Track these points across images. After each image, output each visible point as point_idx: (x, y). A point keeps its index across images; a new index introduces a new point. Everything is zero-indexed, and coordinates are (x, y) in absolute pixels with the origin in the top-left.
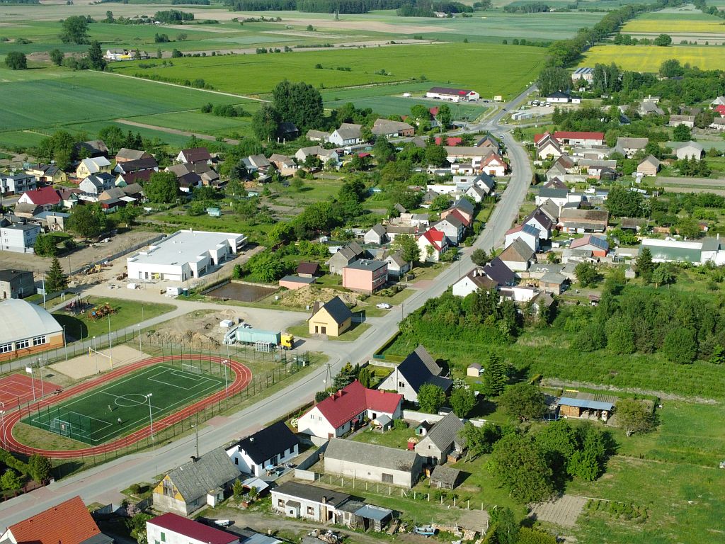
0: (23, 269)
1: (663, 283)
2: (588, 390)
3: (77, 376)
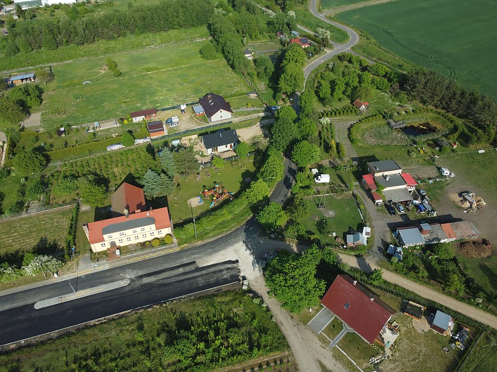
1: (31, 18)
2: (21, 71)
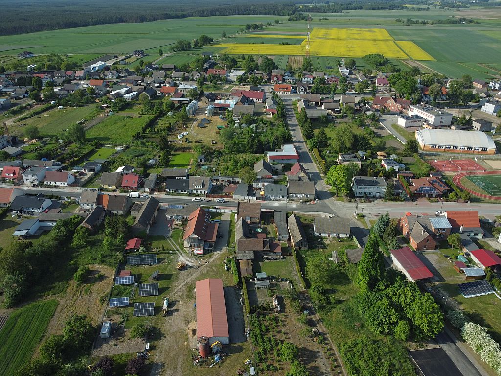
0: (489, 121)
3: (495, 167)
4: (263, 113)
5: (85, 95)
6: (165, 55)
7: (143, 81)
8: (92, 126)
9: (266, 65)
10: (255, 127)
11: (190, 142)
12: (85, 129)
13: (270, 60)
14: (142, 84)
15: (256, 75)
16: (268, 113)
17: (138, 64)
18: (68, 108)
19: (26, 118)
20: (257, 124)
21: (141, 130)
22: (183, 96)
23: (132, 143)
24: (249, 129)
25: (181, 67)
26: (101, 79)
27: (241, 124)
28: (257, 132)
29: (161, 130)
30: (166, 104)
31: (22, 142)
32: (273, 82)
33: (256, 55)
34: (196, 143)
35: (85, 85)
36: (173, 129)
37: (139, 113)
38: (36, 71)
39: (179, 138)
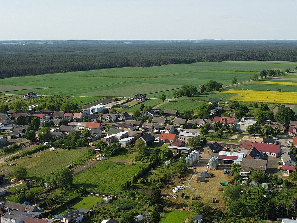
4: (277, 170)
5: (79, 138)
6: (168, 100)
7: (141, 126)
8: (81, 171)
9: (284, 115)
10: (267, 186)
11: (187, 198)
12: (73, 173)
13: (288, 109)
14: (140, 129)
15: (270, 125)
16: (284, 170)
17: (138, 108)
18: (61, 150)
19: (17, 157)
20: (270, 183)
21: (132, 180)
22: (183, 144)
23: (121, 193)
24: (259, 188)
25: (184, 114)
26: (99, 121)
27: (250, 181)
28: (269, 193)
29: (155, 181)
30: (164, 152)
31: (9, 182)
32: (291, 135)
33: (271, 103)
34: (193, 199)
35: (81, 128)
36: (169, 180)
37: (133, 160)
38: (36, 111)
39: (174, 192)
